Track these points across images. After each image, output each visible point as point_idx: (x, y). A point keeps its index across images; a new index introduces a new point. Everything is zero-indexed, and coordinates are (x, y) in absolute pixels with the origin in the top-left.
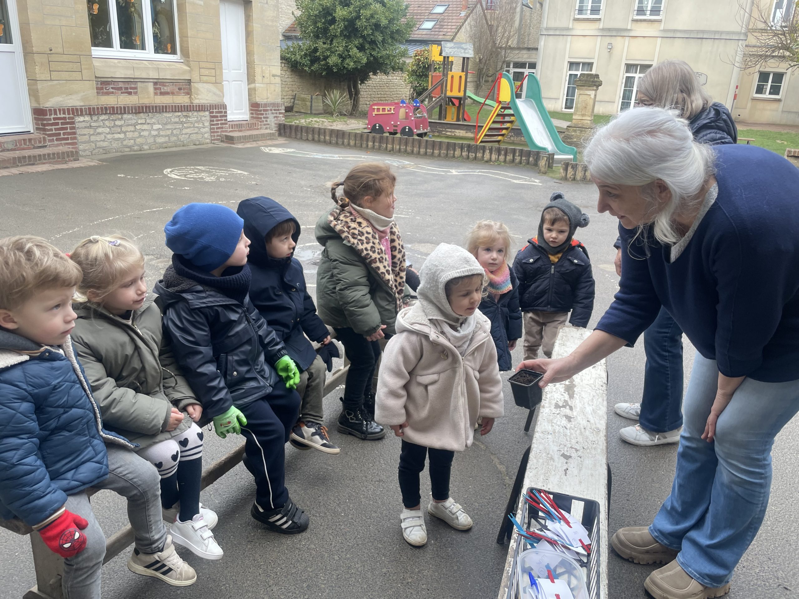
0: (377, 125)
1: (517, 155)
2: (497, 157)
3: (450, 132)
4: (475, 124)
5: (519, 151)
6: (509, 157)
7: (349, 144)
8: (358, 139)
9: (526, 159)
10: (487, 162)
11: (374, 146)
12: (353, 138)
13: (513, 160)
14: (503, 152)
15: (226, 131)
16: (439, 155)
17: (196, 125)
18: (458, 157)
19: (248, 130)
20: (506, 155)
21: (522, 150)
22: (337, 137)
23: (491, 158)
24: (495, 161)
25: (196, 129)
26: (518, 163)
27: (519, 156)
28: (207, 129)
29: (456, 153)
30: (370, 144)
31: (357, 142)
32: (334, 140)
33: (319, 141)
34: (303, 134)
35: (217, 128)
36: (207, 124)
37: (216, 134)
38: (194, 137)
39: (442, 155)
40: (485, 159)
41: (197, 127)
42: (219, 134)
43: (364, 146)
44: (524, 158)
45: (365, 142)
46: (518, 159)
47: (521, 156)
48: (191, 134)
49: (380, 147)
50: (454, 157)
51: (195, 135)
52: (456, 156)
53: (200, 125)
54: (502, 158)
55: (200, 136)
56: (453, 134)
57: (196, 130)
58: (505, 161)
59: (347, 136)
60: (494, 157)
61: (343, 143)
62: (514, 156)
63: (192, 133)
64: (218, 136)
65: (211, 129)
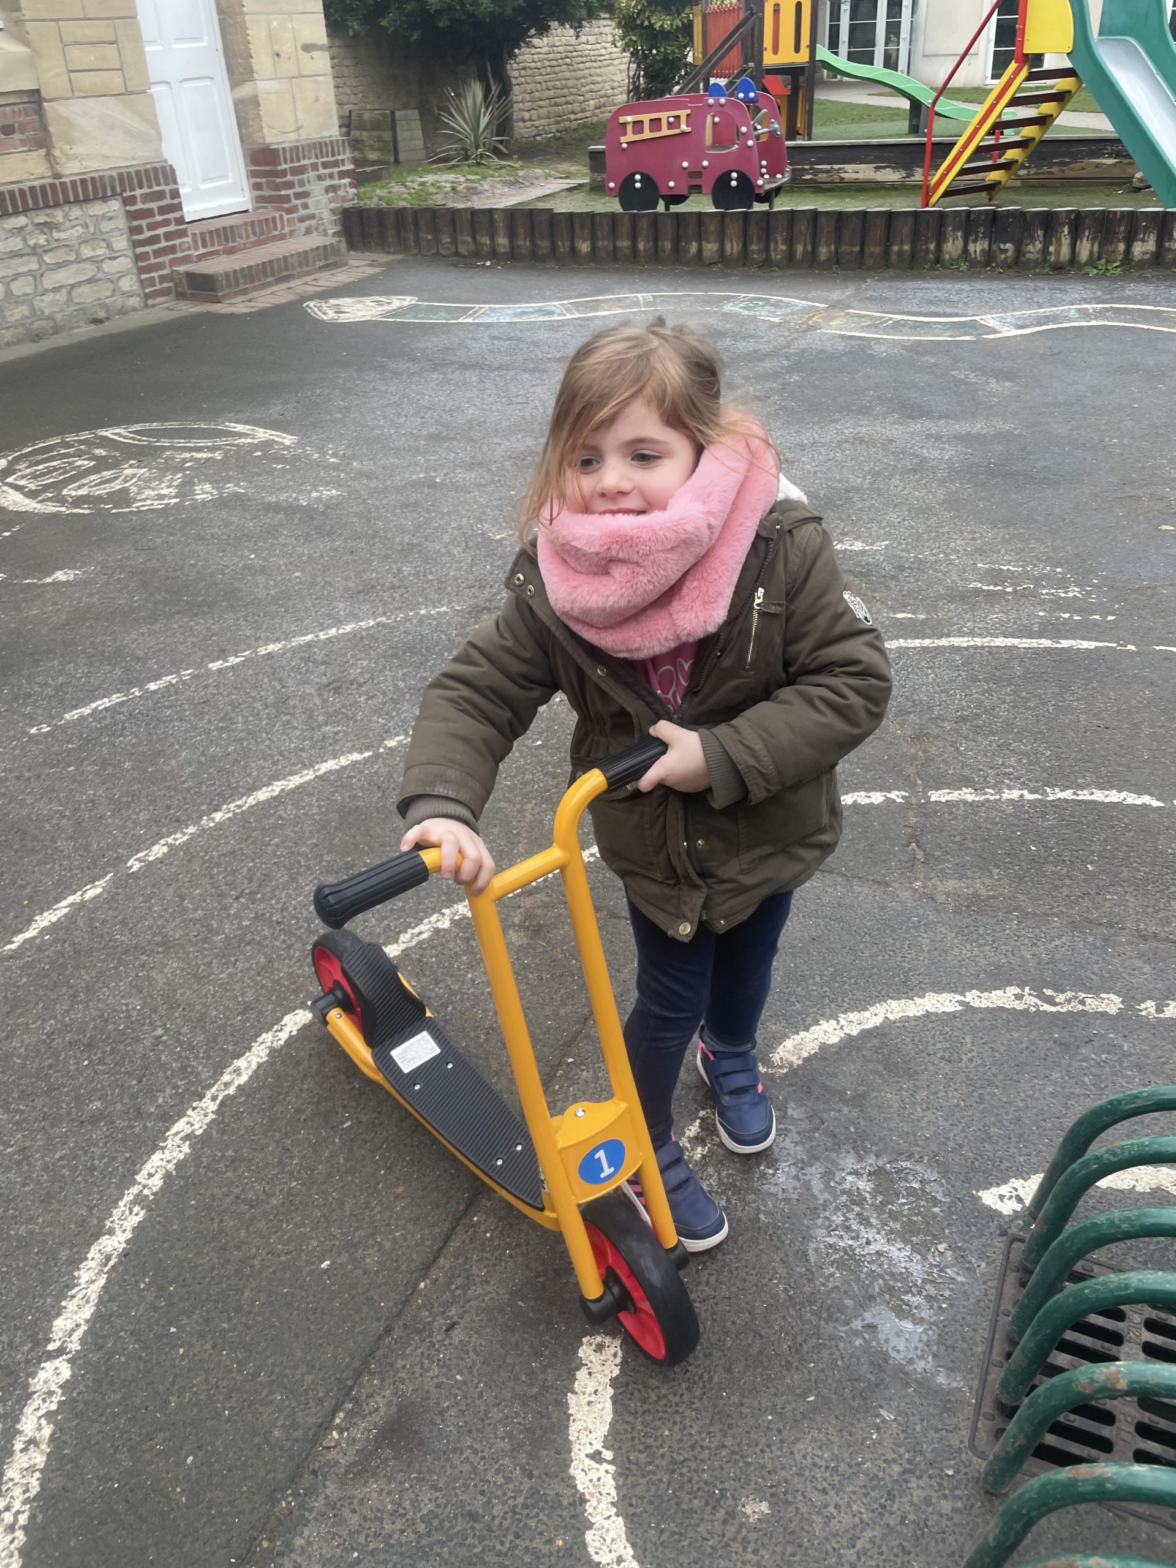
0: (637, 177)
15: (186, 260)
17: (87, 252)
19: (255, 244)
25: (86, 266)
28: (125, 263)
35: (158, 253)
36: (121, 243)
37: (155, 274)
38: (86, 295)
41: (88, 259)
42: (166, 271)
48: (73, 286)
51: (85, 289)
53: (99, 252)
55: (104, 290)
57: (89, 270)
63: (79, 284)
64: (163, 279)
65: (138, 258)
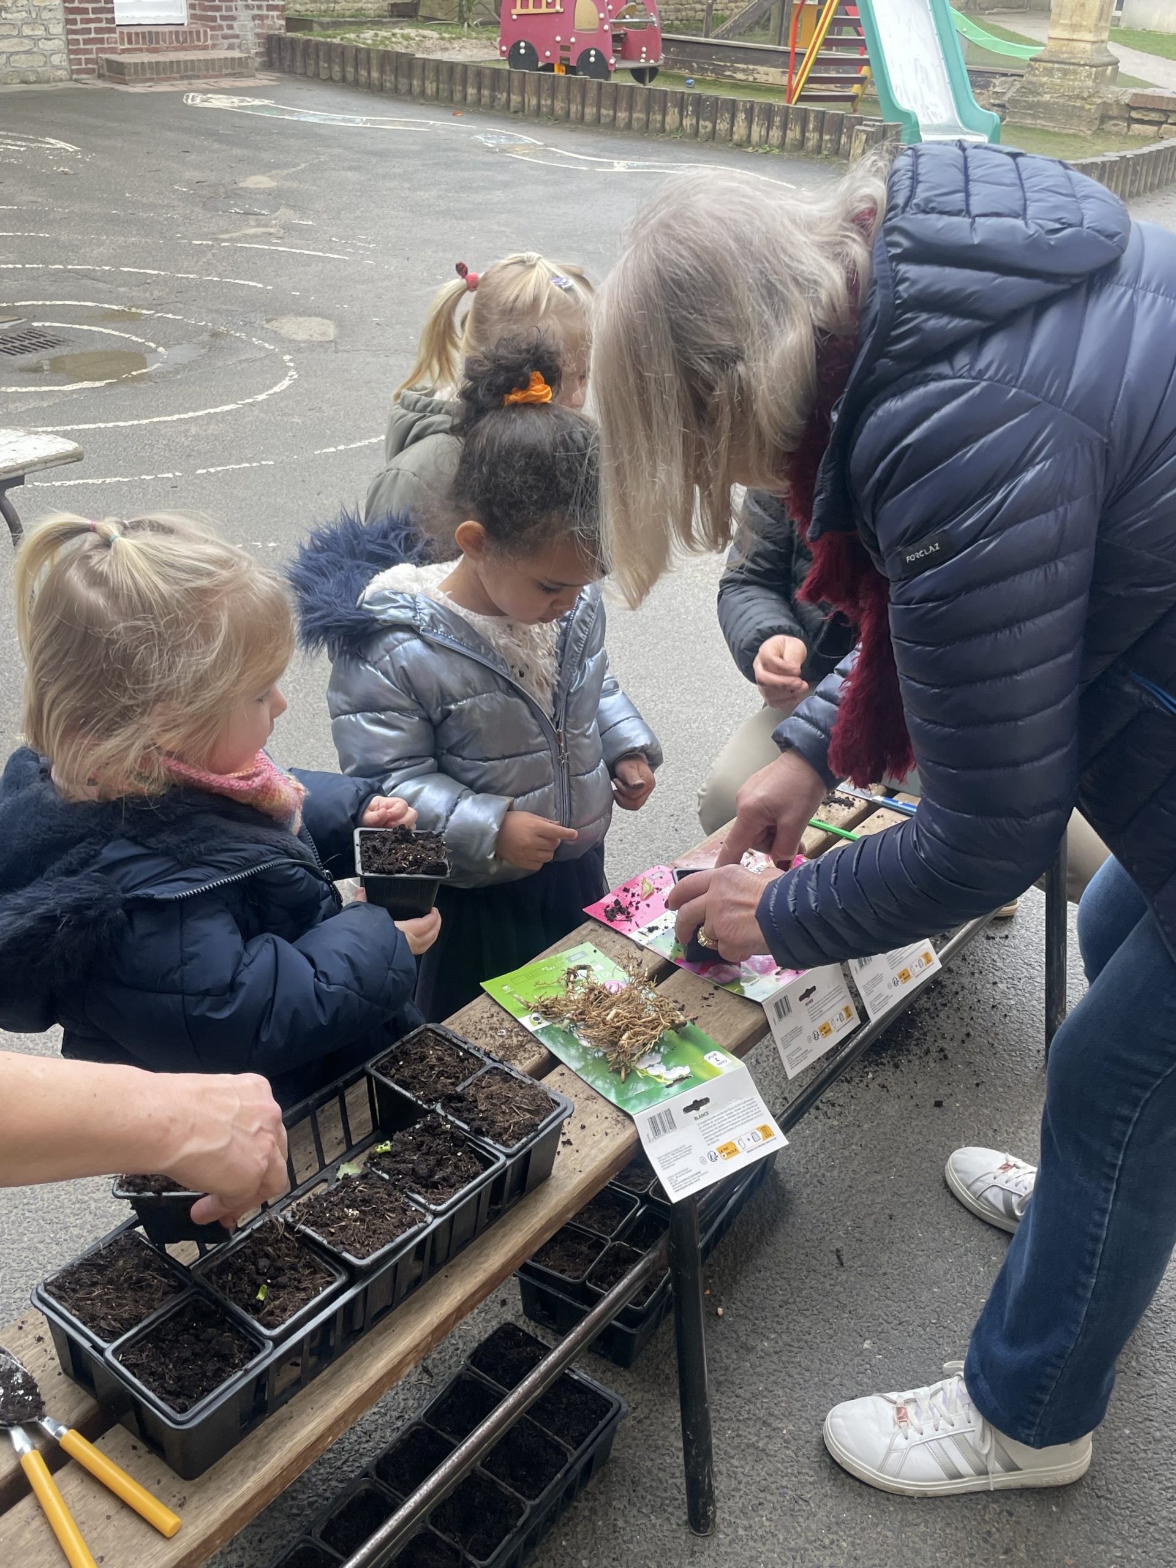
0: (522, 44)
1: (811, 126)
2: (764, 132)
3: (744, 71)
4: (789, 49)
5: (816, 117)
6: (793, 134)
7: (423, 93)
8: (444, 76)
9: (831, 140)
10: (739, 145)
12: (431, 75)
13: (802, 143)
14: (777, 119)
15: (113, 51)
16: (629, 125)
17: (27, 31)
18: (671, 132)
19: (176, 49)
20: (784, 127)
21: (824, 113)
22: (396, 72)
23: (749, 136)
24: (759, 145)
25: (26, 41)
26: (813, 152)
27: (814, 130)
28: (58, 44)
29: (668, 119)
31: (441, 86)
32: (389, 80)
33: (356, 84)
34: (321, 63)
35: (86, 42)
36: (57, 29)
37: (83, 57)
38: (22, 63)
39: (635, 124)
40: (736, 137)
41: (27, 36)
42: (93, 56)
44: (826, 137)
46: (812, 137)
47: (820, 130)
48: (12, 54)
49: (493, 98)
50: (663, 130)
51: (22, 58)
52: (667, 127)
53: (37, 33)
54: (775, 134)
55: (38, 61)
56: (751, 78)
57: (27, 45)
58: (782, 145)
59: (418, 71)
60: (757, 131)
61: (410, 91)
62: (803, 132)
63: (17, 53)
64: (88, 61)
65: (69, 42)
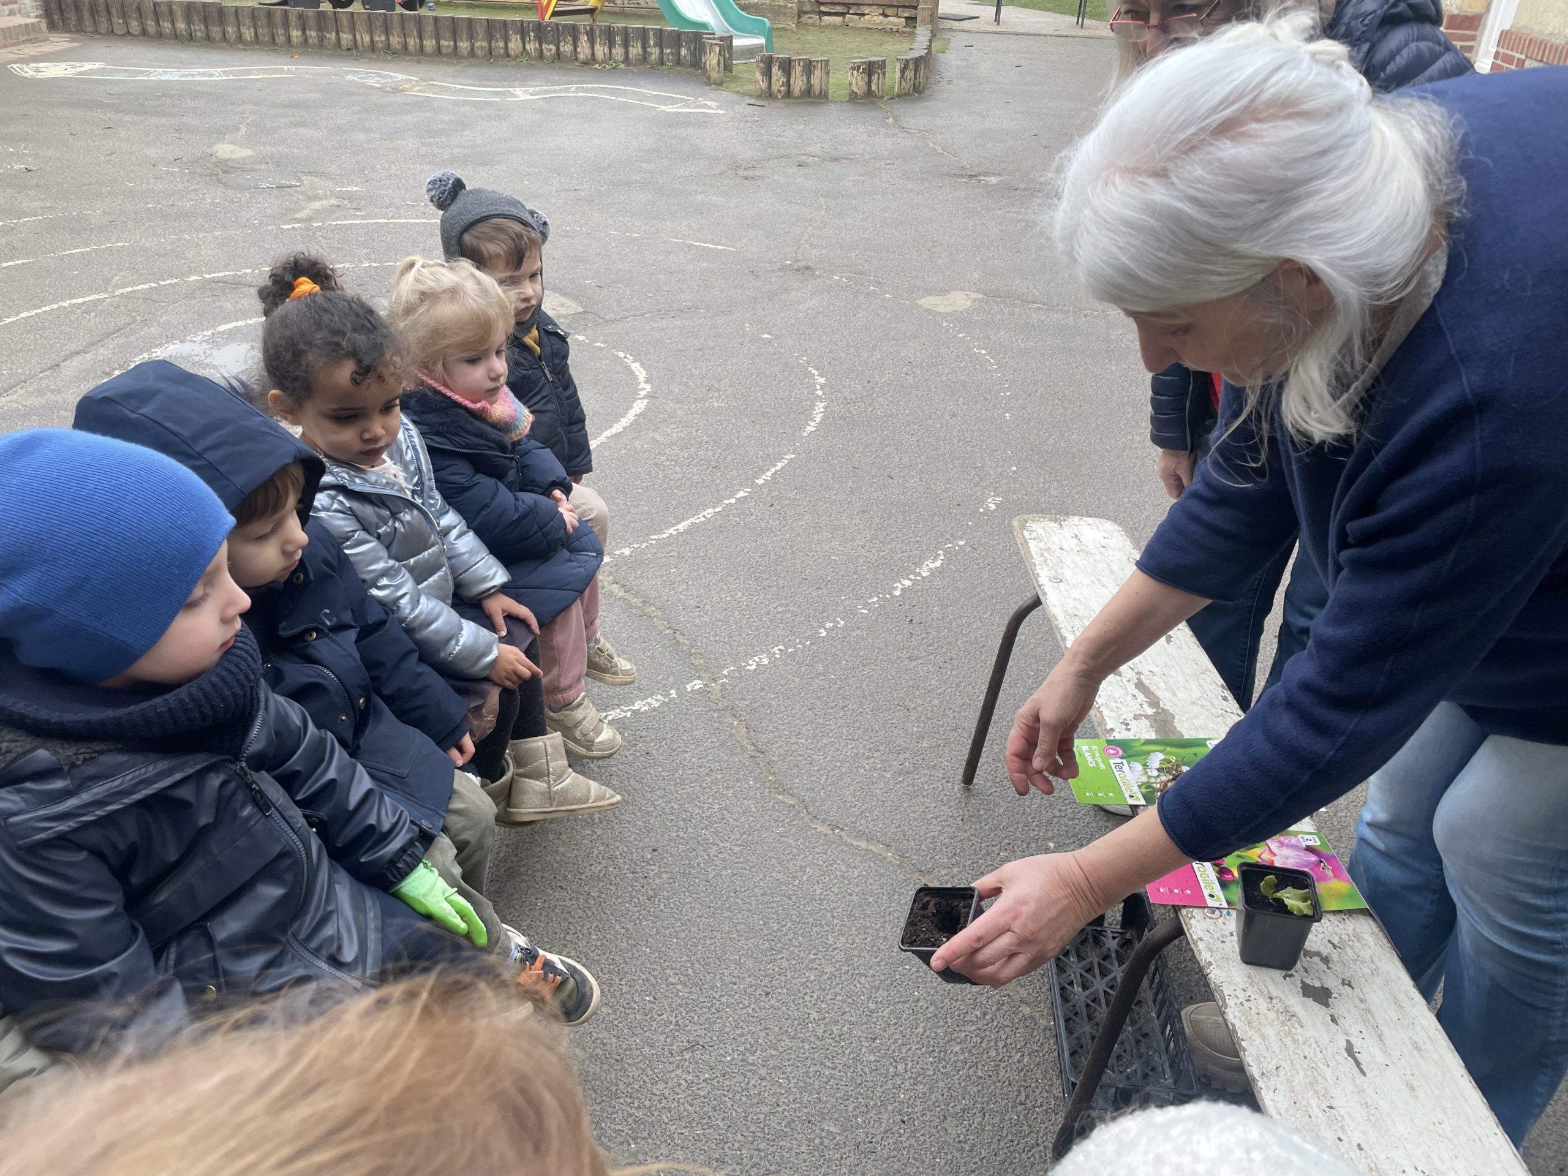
1: (652, 43)
2: (606, 50)
5: (655, 34)
6: (635, 50)
8: (260, 21)
10: (585, 63)
11: (306, 40)
12: (248, 22)
13: (645, 57)
16: (471, 54)
20: (626, 45)
21: (660, 31)
22: (206, 21)
23: (593, 54)
24: (604, 62)
26: (655, 65)
27: (655, 47)
29: (511, 45)
30: (296, 34)
32: (199, 29)
33: (160, 36)
39: (476, 53)
40: (581, 56)
43: (281, 39)
44: (667, 53)
45: (281, 31)
46: (654, 52)
47: (660, 45)
49: (322, 39)
50: (506, 56)
52: (512, 53)
54: (618, 52)
58: (626, 60)
59: (231, 19)
60: (601, 51)
62: (644, 48)
